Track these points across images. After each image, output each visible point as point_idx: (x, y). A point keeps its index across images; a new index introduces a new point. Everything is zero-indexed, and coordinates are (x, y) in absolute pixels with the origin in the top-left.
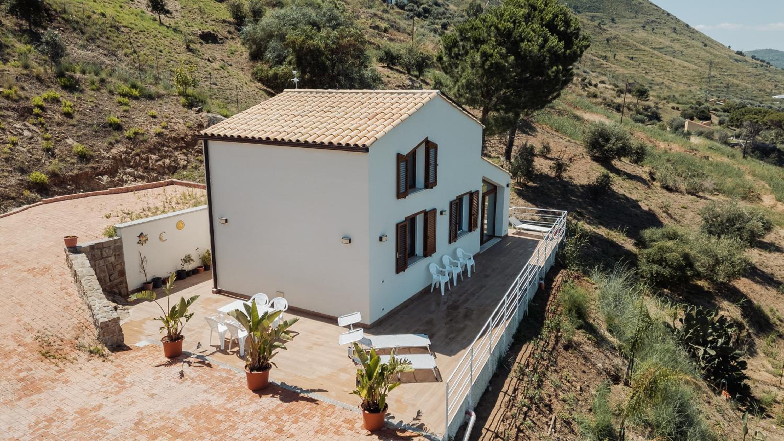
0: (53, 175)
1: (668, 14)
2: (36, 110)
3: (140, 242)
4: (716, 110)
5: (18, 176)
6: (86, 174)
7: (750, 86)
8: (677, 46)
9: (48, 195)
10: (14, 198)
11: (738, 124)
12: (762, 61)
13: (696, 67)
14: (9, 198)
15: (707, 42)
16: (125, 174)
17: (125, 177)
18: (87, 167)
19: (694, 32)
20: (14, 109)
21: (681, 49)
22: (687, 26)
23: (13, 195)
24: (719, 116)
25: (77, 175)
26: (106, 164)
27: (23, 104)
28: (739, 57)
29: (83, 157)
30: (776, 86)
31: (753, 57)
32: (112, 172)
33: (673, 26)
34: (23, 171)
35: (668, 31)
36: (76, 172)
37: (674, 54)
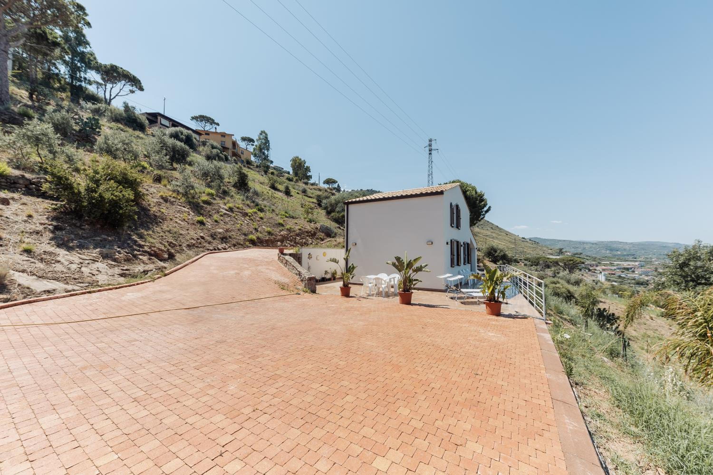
0: (258, 238)
1: (488, 222)
2: (249, 214)
3: (309, 258)
4: (521, 260)
5: (243, 236)
6: (271, 240)
7: (531, 252)
8: (494, 235)
9: (255, 246)
10: (242, 245)
11: (536, 264)
12: (535, 242)
13: (505, 244)
14: (240, 244)
15: (507, 233)
16: (287, 243)
17: (286, 244)
18: (272, 238)
19: (500, 229)
20: (240, 212)
21: (496, 236)
22: (497, 226)
23: (242, 243)
24: (523, 262)
25: (268, 240)
26: (279, 237)
27: (244, 211)
28: (523, 240)
29: (269, 233)
30: (544, 252)
31: (530, 240)
32: (282, 241)
33: (491, 226)
34: (245, 235)
35: (489, 229)
36: (267, 238)
37: (493, 238)
